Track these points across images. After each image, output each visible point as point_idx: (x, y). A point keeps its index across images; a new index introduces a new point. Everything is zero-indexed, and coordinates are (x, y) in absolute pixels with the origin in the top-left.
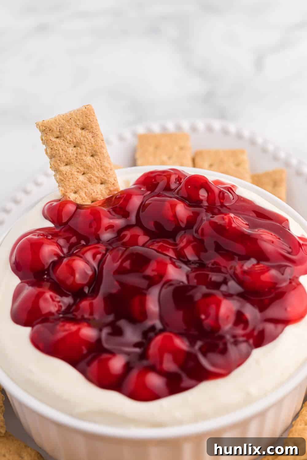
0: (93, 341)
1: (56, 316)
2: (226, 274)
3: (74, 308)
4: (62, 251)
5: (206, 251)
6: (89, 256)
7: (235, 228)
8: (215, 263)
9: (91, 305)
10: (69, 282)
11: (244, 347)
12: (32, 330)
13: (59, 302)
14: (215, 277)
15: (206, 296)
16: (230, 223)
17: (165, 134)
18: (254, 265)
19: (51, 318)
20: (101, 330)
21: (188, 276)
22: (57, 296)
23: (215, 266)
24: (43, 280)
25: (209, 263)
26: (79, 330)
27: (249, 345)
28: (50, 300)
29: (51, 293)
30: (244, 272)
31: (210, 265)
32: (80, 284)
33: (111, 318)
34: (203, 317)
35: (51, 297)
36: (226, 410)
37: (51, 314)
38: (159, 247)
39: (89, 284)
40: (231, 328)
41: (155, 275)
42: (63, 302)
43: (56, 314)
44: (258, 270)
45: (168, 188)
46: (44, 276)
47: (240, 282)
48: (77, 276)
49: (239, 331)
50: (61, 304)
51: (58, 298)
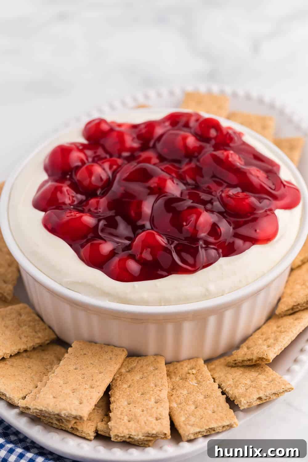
0: (91, 226)
1: (68, 206)
2: (215, 196)
3: (84, 203)
4: (87, 159)
5: (202, 176)
6: (106, 165)
7: (230, 162)
8: (208, 187)
9: (98, 202)
10: (86, 183)
11: (213, 252)
12: (45, 214)
13: (73, 197)
14: (204, 196)
15: (190, 208)
16: (227, 157)
17: (210, 94)
18: (238, 193)
19: (64, 207)
20: (99, 221)
21: (182, 193)
22: (73, 191)
23: (208, 189)
24: (66, 179)
25: (204, 186)
26: (81, 217)
27: (219, 253)
28: (66, 193)
29: (68, 188)
30: (228, 196)
31: (204, 188)
32: (95, 185)
33: (111, 213)
34: (185, 224)
35: (67, 191)
36: (187, 300)
37: (64, 203)
38: (166, 168)
39: (102, 188)
40: (206, 236)
41: (155, 187)
42: (76, 197)
43: (68, 205)
44: (241, 196)
45: (187, 125)
46: (67, 175)
47: (224, 204)
48: (93, 178)
49: (211, 240)
50: (74, 199)
51: (74, 194)
